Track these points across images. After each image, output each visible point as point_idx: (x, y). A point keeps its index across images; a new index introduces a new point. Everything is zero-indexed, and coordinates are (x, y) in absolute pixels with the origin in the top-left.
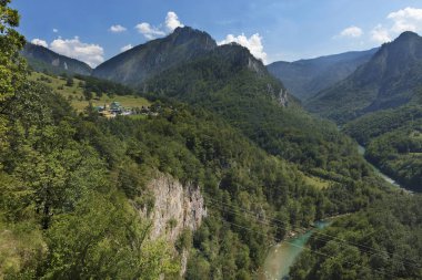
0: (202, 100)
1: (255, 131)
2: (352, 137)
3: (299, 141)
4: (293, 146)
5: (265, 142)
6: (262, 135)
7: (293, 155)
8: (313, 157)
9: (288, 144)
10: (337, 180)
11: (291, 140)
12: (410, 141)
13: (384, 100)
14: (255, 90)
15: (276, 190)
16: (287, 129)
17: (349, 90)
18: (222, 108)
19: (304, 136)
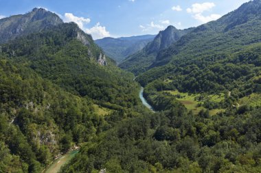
0: (41, 59)
1: (73, 80)
2: (139, 82)
3: (100, 86)
4: (96, 89)
5: (79, 87)
6: (78, 82)
7: (95, 95)
8: (107, 96)
9: (94, 88)
10: (116, 109)
11: (95, 85)
12: (163, 85)
13: (158, 62)
14: (79, 54)
15: (66, 120)
16: (94, 78)
17: (143, 56)
18: (55, 65)
19: (103, 82)
